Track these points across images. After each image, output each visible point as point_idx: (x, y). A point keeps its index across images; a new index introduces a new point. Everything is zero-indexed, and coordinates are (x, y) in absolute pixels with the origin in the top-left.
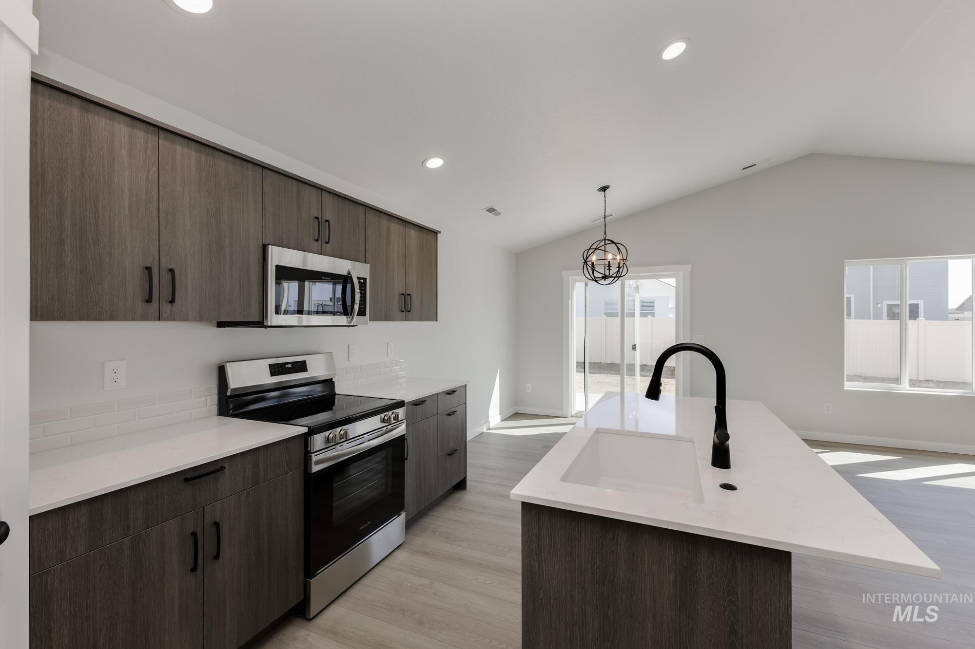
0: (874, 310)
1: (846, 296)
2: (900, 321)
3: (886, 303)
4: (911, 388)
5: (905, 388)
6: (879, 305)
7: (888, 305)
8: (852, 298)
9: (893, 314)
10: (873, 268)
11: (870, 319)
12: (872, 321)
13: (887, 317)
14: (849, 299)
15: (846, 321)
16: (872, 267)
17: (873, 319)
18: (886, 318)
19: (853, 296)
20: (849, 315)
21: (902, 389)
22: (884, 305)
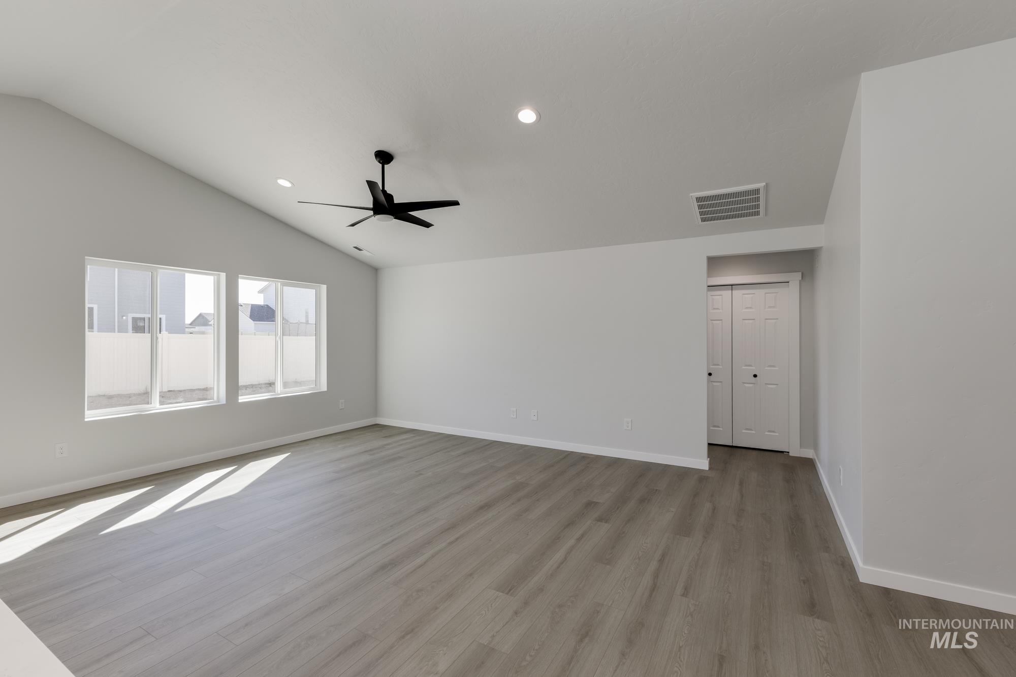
0: (119, 322)
1: (87, 305)
2: (150, 334)
3: (131, 316)
4: (162, 406)
5: (156, 407)
6: (124, 318)
7: (133, 318)
8: (94, 309)
9: (139, 327)
10: (118, 271)
11: (115, 332)
12: (116, 334)
13: (133, 330)
14: (91, 310)
15: (88, 334)
16: (116, 270)
17: (119, 332)
18: (131, 332)
19: (95, 307)
20: (91, 327)
21: (152, 409)
22: (129, 318)
